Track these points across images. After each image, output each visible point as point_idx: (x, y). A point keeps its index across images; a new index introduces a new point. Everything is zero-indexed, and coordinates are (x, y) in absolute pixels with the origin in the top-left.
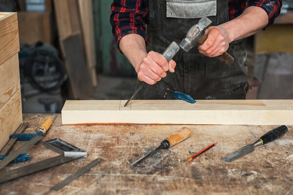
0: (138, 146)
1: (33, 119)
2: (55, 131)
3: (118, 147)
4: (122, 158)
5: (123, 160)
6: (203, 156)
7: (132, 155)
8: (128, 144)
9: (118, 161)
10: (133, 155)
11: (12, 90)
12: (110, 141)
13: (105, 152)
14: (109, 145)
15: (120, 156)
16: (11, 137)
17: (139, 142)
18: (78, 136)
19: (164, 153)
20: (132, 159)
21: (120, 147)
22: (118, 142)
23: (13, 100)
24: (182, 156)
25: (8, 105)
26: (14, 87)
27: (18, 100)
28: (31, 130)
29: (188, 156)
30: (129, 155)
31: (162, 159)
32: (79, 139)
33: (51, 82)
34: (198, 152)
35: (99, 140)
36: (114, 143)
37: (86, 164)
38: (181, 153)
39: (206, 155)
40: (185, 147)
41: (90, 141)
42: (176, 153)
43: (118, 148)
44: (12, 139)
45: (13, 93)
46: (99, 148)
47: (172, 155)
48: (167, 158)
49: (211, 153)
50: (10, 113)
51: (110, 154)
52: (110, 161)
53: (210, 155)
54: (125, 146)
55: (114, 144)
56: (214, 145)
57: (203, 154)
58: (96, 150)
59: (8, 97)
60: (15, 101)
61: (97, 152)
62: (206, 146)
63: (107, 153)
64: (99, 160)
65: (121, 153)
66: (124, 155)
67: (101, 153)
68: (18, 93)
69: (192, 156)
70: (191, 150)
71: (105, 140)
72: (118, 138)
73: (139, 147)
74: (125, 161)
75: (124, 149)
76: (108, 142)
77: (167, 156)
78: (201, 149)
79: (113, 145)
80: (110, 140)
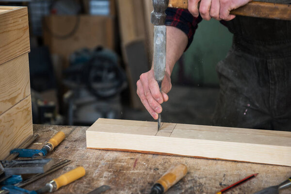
0: (158, 171)
1: (47, 131)
2: (66, 147)
3: (133, 171)
4: (134, 187)
5: (134, 189)
6: (237, 190)
7: (147, 184)
8: (146, 169)
9: (127, 190)
10: (149, 183)
11: (15, 97)
12: (126, 164)
13: (115, 178)
14: (123, 168)
15: (132, 183)
16: (12, 152)
17: (160, 167)
18: (90, 155)
19: (188, 184)
20: (145, 189)
21: (136, 171)
22: (134, 166)
23: (18, 108)
24: (209, 188)
25: (8, 114)
26: (20, 94)
27: (27, 109)
28: (39, 145)
29: (217, 190)
30: (144, 183)
31: (183, 191)
32: (90, 158)
33: (109, 89)
34: (231, 184)
35: (113, 161)
36: (130, 166)
37: (88, 192)
38: (209, 184)
39: (240, 189)
40: (217, 177)
41: (102, 162)
42: (203, 184)
43: (132, 173)
44: (12, 155)
45: (17, 101)
46: (110, 172)
47: (196, 187)
48: (189, 191)
49: (248, 187)
50: (13, 124)
51: (120, 181)
52: (118, 190)
53: (246, 190)
54: (141, 171)
55: (130, 168)
56: (253, 177)
57: (238, 187)
58: (105, 174)
59: (9, 105)
60: (22, 109)
61: (105, 177)
62: (243, 177)
63: (117, 179)
64: (104, 188)
65: (134, 180)
66: (137, 182)
67: (109, 179)
68: (27, 100)
69: (222, 189)
70: (222, 181)
71: (120, 162)
72: (136, 160)
73: (159, 174)
74: (136, 190)
75: (139, 174)
76: (123, 164)
77: (191, 188)
78: (236, 180)
79: (128, 169)
80: (126, 162)
